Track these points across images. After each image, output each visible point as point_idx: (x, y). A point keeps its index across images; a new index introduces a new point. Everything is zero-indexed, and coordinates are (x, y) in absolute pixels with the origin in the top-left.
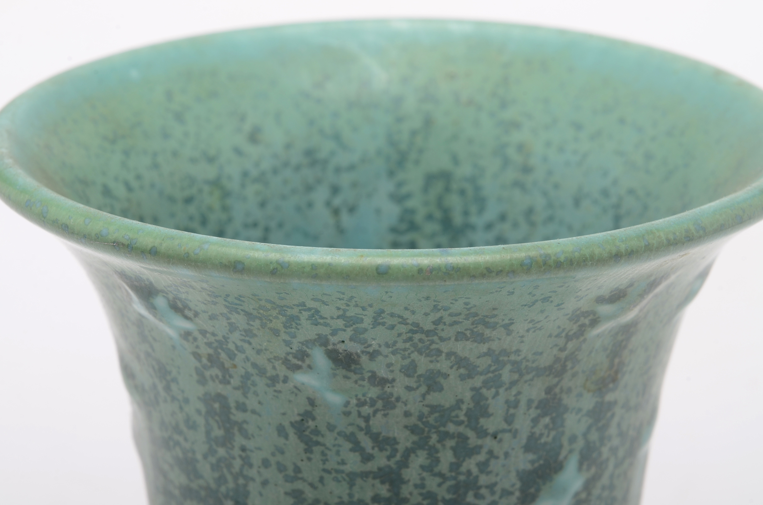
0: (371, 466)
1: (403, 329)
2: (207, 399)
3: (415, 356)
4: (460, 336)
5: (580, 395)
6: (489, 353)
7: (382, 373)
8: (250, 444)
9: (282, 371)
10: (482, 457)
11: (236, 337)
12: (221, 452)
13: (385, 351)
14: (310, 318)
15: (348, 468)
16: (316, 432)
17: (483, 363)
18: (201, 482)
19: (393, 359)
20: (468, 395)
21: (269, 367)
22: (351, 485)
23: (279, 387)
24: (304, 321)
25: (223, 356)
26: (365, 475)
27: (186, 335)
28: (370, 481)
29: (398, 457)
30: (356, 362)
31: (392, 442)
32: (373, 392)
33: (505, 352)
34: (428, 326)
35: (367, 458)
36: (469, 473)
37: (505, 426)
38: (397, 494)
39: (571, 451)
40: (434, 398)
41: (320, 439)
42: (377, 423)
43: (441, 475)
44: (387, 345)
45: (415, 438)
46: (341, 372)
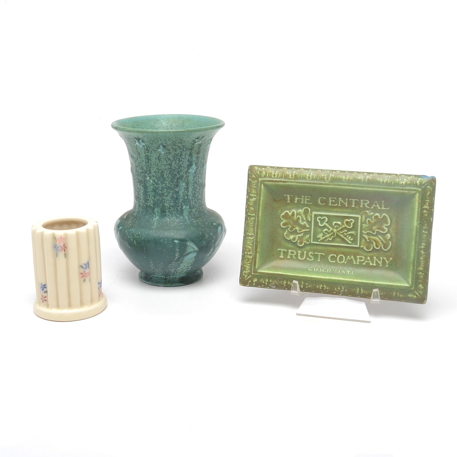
0: (168, 163)
1: (172, 141)
2: (145, 156)
3: (173, 146)
4: (179, 143)
5: (194, 154)
6: (182, 146)
7: (169, 149)
8: (151, 162)
9: (156, 149)
10: (182, 162)
11: (150, 145)
12: (147, 164)
13: (169, 145)
14: (160, 140)
15: (164, 164)
16: (160, 158)
17: (182, 147)
18: (144, 170)
19: (170, 146)
20: (180, 152)
21: (154, 149)
22: (165, 166)
23: (156, 152)
24: (160, 141)
25: (148, 148)
26: (167, 164)
27: (143, 146)
28: (168, 165)
29: (171, 162)
30: (166, 147)
31: (170, 159)
32: (168, 152)
33: (184, 146)
34: (175, 141)
35: (167, 162)
36: (180, 164)
37: (185, 157)
38: (171, 167)
39: (194, 163)
40: (175, 152)
41: (161, 159)
42: (168, 156)
43: (177, 164)
44: (170, 144)
45: (173, 159)
46: (164, 148)
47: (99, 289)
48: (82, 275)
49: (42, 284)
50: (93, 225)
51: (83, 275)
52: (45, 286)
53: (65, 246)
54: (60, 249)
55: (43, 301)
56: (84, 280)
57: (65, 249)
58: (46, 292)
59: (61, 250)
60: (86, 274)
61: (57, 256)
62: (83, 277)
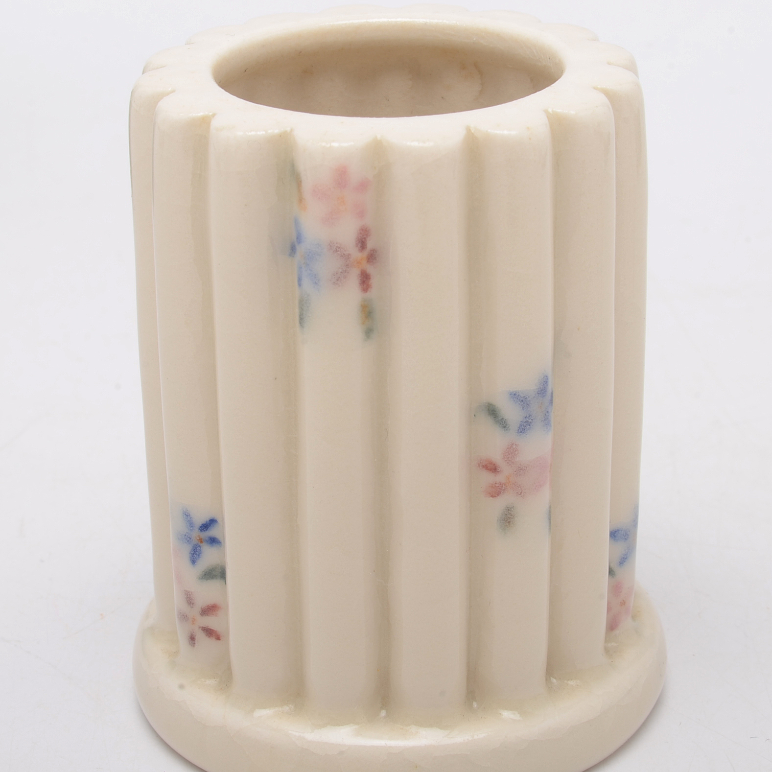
47: (611, 572)
48: (488, 478)
49: (187, 515)
50: (607, 93)
51: (500, 478)
52: (213, 532)
53: (370, 245)
54: (327, 266)
55: (192, 639)
56: (507, 519)
57: (370, 269)
58: (217, 573)
59: (338, 279)
60: (521, 470)
61: (301, 320)
62: (496, 491)
